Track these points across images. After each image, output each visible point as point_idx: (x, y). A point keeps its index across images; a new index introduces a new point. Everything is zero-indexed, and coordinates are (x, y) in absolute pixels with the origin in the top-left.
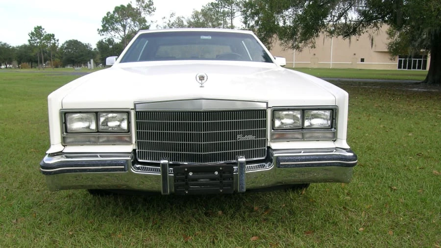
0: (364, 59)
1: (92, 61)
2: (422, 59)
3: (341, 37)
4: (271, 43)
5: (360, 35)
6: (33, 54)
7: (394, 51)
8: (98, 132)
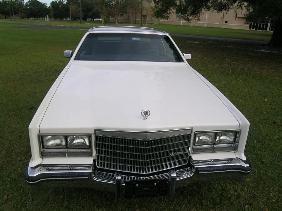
0: (227, 21)
1: (47, 16)
2: (265, 24)
3: (216, 11)
4: (169, 14)
5: (228, 10)
6: (6, 9)
7: (249, 19)
8: (67, 148)
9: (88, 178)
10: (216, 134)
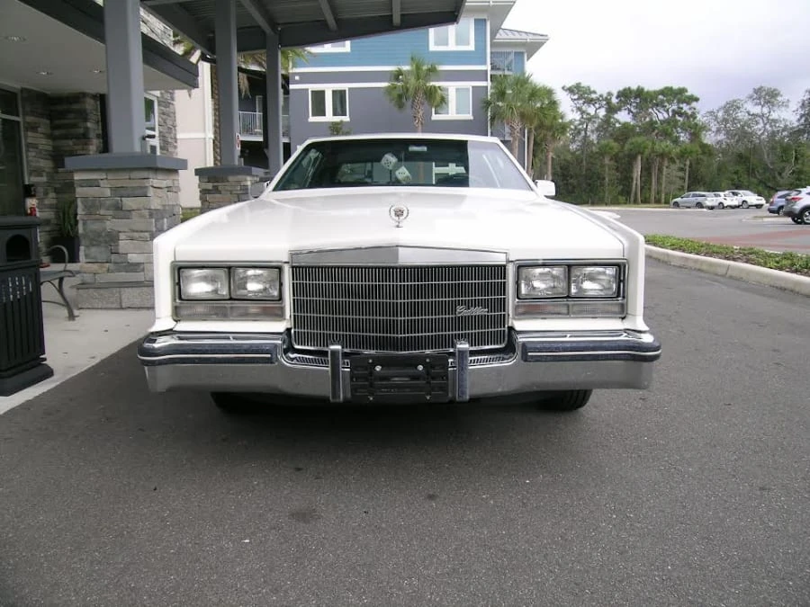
8: (231, 299)
9: (269, 356)
10: (570, 267)
